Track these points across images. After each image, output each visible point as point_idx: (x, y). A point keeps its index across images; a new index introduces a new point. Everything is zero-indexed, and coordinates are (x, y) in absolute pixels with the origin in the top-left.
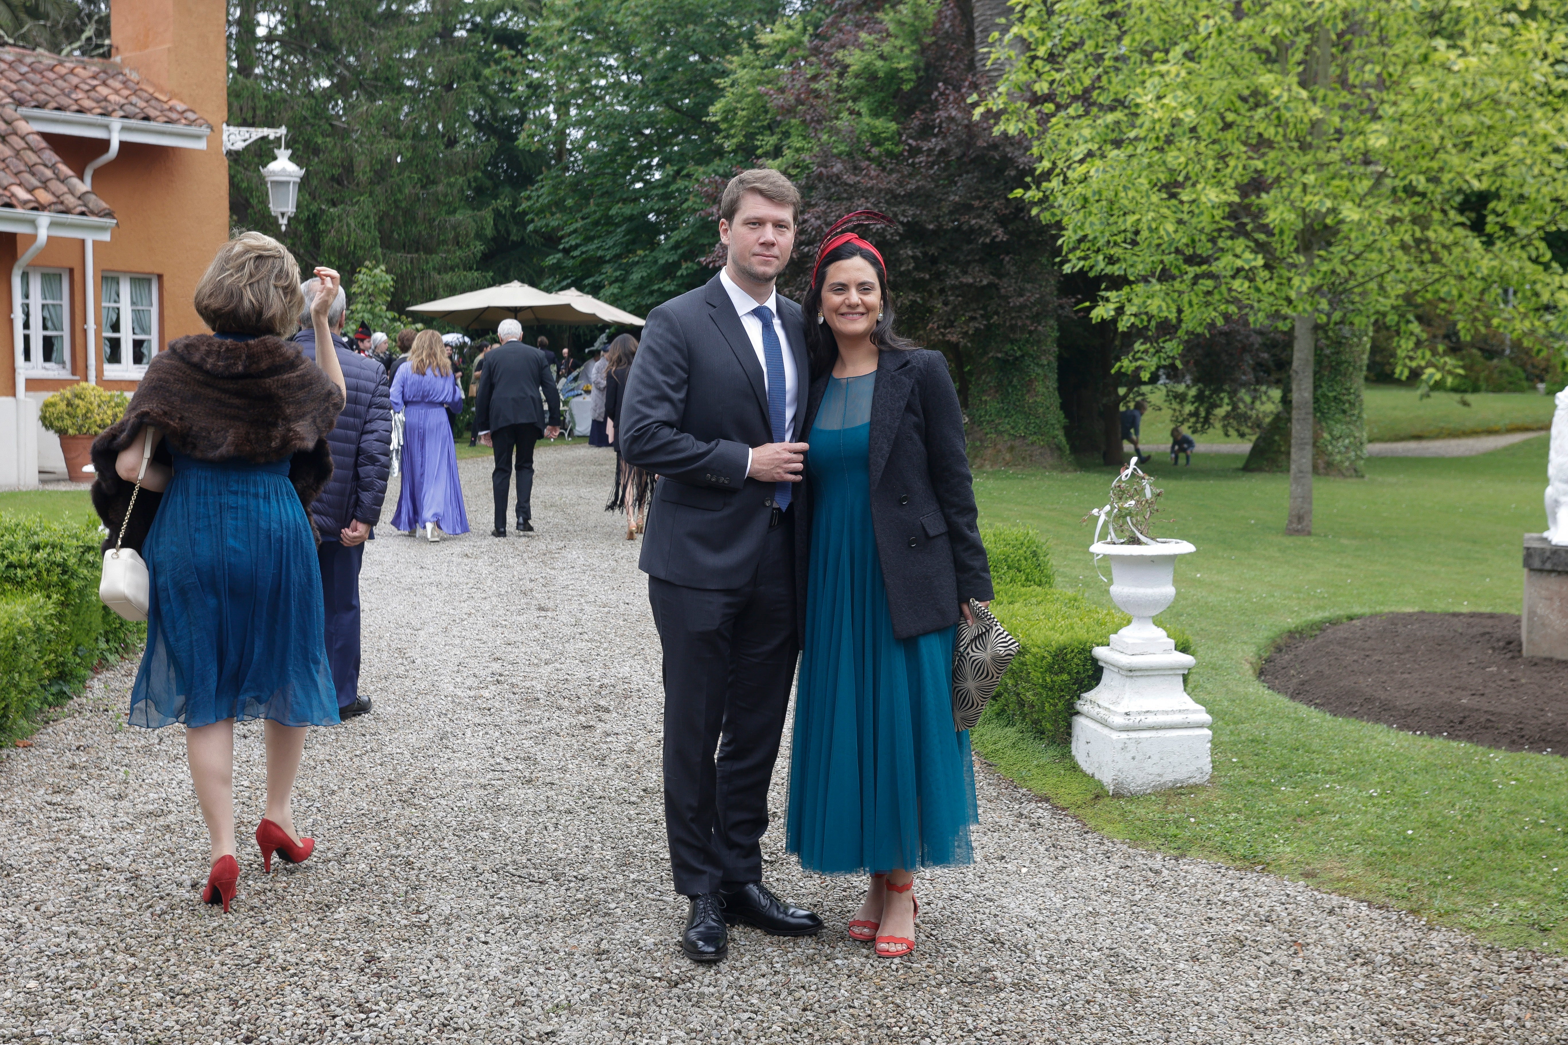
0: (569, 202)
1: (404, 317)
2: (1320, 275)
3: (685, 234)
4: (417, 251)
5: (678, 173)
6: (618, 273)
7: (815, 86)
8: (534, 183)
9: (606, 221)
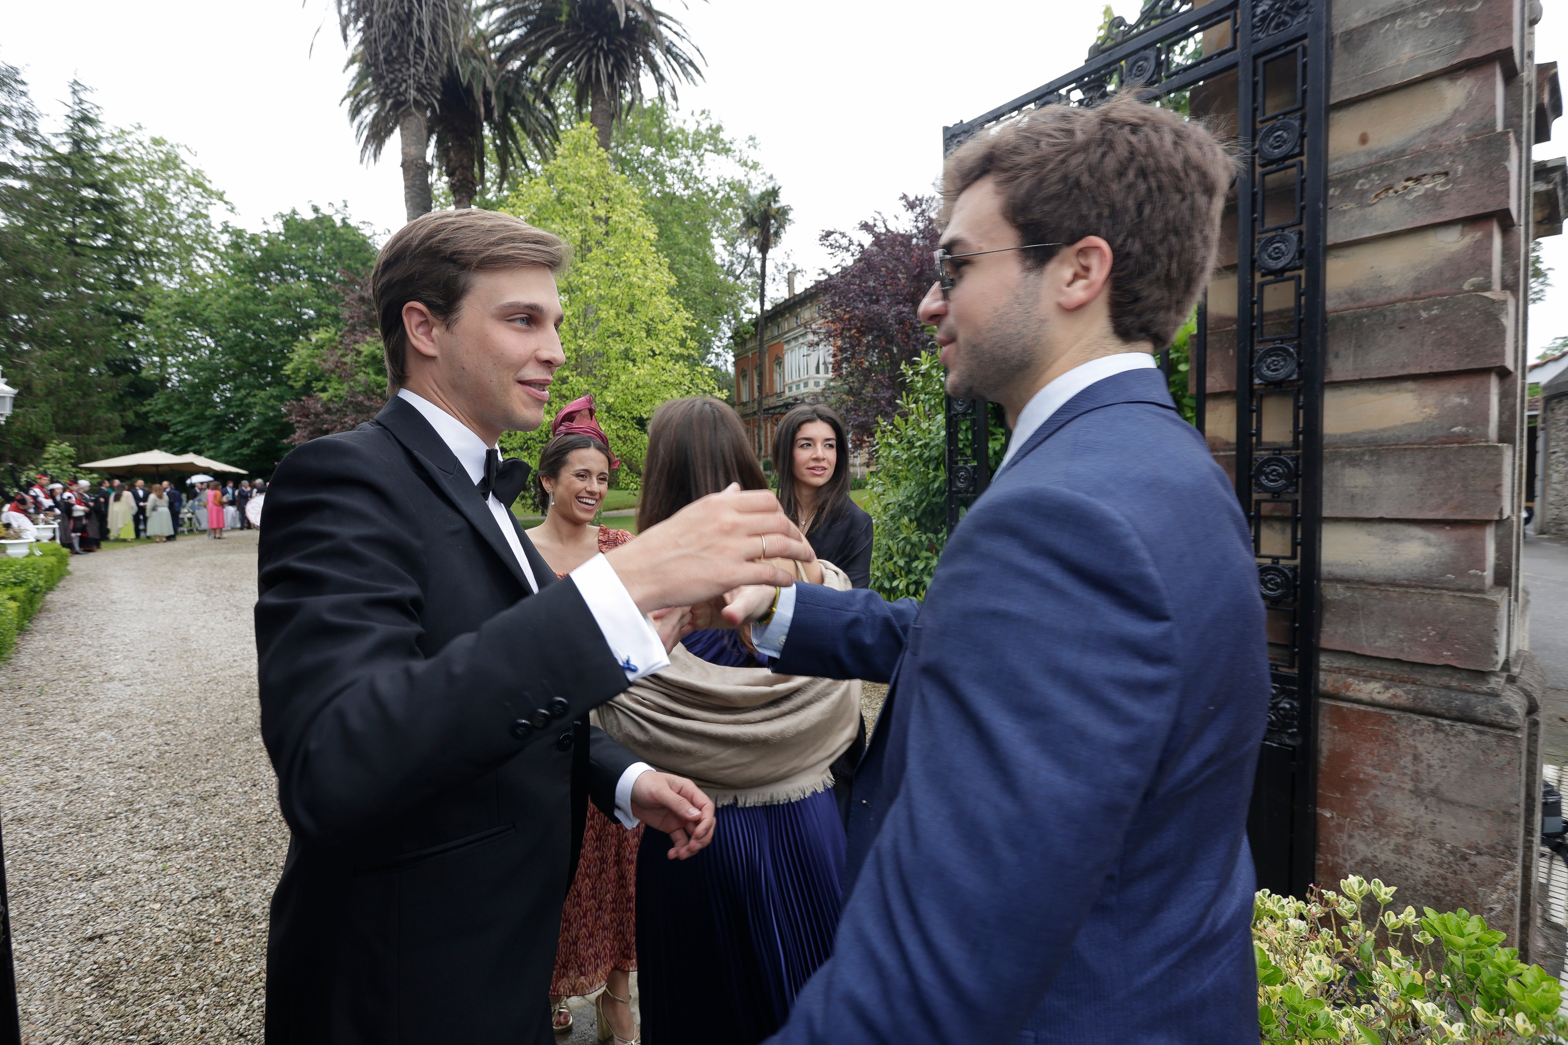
1: (78, 469)
6: (213, 445)
7: (344, 360)
8: (152, 396)
9: (201, 418)
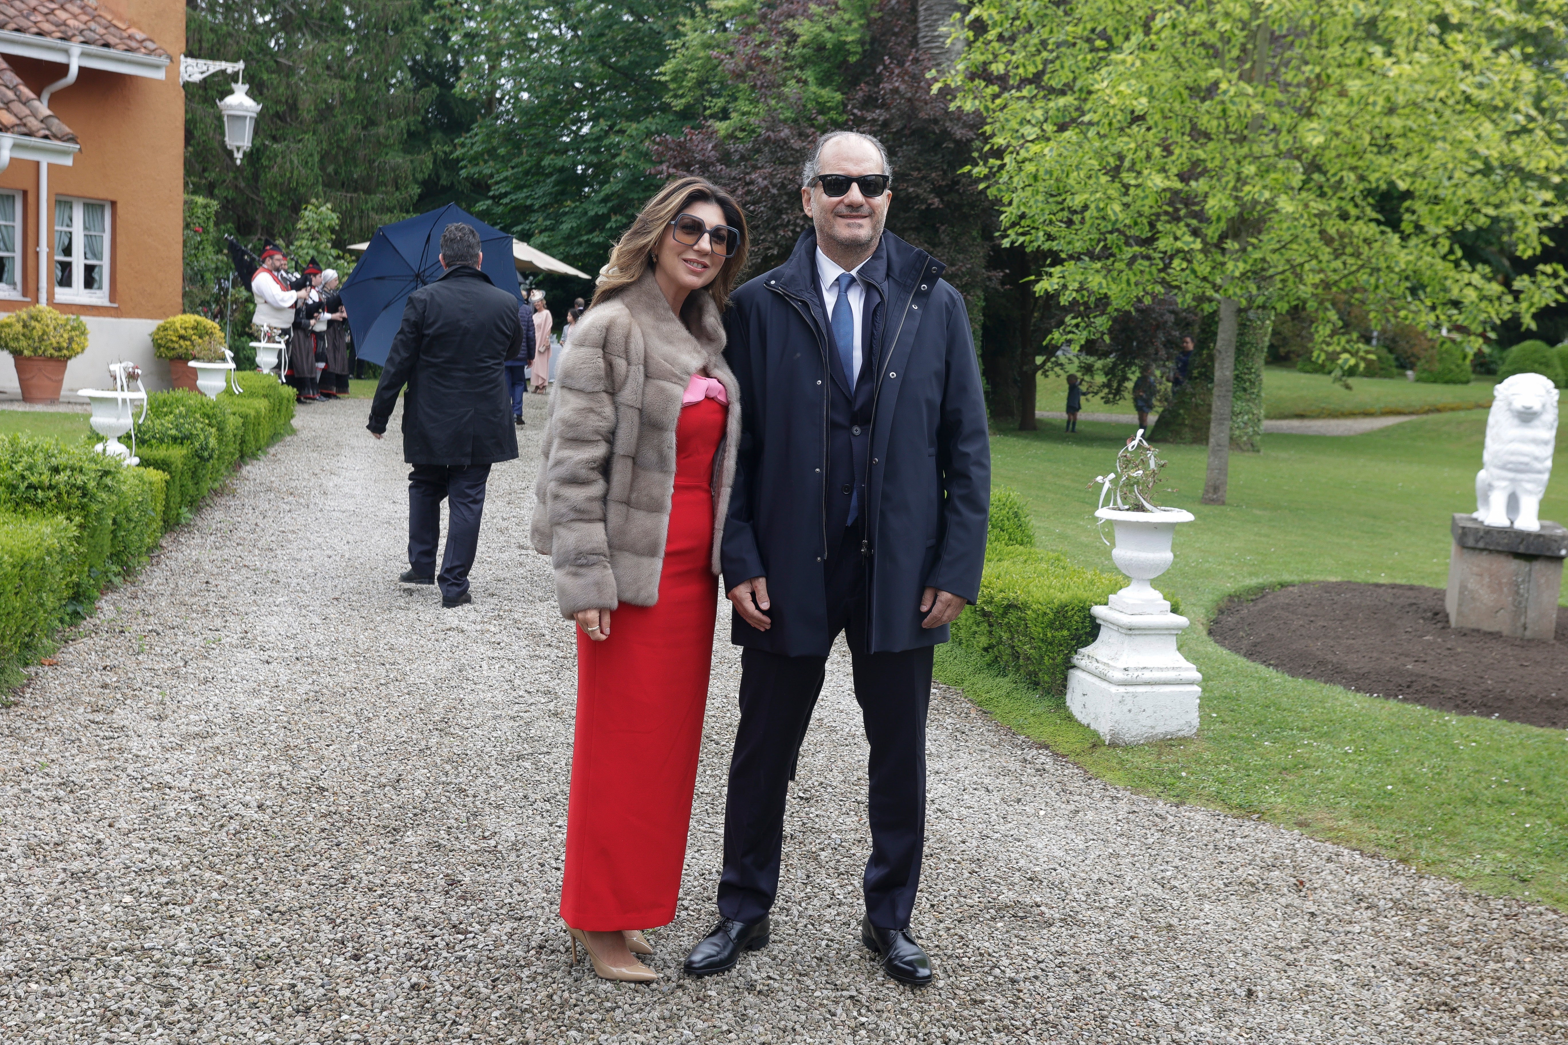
0: (502, 151)
1: (347, 255)
2: (1251, 261)
3: (616, 187)
4: (355, 190)
5: (611, 127)
6: (548, 223)
7: (763, 53)
8: (469, 130)
9: (537, 171)
